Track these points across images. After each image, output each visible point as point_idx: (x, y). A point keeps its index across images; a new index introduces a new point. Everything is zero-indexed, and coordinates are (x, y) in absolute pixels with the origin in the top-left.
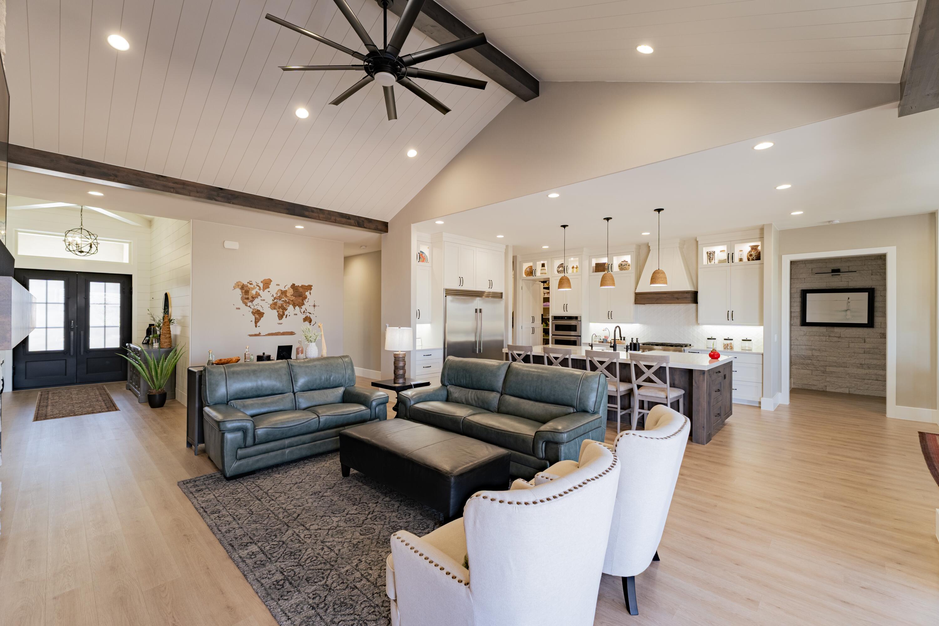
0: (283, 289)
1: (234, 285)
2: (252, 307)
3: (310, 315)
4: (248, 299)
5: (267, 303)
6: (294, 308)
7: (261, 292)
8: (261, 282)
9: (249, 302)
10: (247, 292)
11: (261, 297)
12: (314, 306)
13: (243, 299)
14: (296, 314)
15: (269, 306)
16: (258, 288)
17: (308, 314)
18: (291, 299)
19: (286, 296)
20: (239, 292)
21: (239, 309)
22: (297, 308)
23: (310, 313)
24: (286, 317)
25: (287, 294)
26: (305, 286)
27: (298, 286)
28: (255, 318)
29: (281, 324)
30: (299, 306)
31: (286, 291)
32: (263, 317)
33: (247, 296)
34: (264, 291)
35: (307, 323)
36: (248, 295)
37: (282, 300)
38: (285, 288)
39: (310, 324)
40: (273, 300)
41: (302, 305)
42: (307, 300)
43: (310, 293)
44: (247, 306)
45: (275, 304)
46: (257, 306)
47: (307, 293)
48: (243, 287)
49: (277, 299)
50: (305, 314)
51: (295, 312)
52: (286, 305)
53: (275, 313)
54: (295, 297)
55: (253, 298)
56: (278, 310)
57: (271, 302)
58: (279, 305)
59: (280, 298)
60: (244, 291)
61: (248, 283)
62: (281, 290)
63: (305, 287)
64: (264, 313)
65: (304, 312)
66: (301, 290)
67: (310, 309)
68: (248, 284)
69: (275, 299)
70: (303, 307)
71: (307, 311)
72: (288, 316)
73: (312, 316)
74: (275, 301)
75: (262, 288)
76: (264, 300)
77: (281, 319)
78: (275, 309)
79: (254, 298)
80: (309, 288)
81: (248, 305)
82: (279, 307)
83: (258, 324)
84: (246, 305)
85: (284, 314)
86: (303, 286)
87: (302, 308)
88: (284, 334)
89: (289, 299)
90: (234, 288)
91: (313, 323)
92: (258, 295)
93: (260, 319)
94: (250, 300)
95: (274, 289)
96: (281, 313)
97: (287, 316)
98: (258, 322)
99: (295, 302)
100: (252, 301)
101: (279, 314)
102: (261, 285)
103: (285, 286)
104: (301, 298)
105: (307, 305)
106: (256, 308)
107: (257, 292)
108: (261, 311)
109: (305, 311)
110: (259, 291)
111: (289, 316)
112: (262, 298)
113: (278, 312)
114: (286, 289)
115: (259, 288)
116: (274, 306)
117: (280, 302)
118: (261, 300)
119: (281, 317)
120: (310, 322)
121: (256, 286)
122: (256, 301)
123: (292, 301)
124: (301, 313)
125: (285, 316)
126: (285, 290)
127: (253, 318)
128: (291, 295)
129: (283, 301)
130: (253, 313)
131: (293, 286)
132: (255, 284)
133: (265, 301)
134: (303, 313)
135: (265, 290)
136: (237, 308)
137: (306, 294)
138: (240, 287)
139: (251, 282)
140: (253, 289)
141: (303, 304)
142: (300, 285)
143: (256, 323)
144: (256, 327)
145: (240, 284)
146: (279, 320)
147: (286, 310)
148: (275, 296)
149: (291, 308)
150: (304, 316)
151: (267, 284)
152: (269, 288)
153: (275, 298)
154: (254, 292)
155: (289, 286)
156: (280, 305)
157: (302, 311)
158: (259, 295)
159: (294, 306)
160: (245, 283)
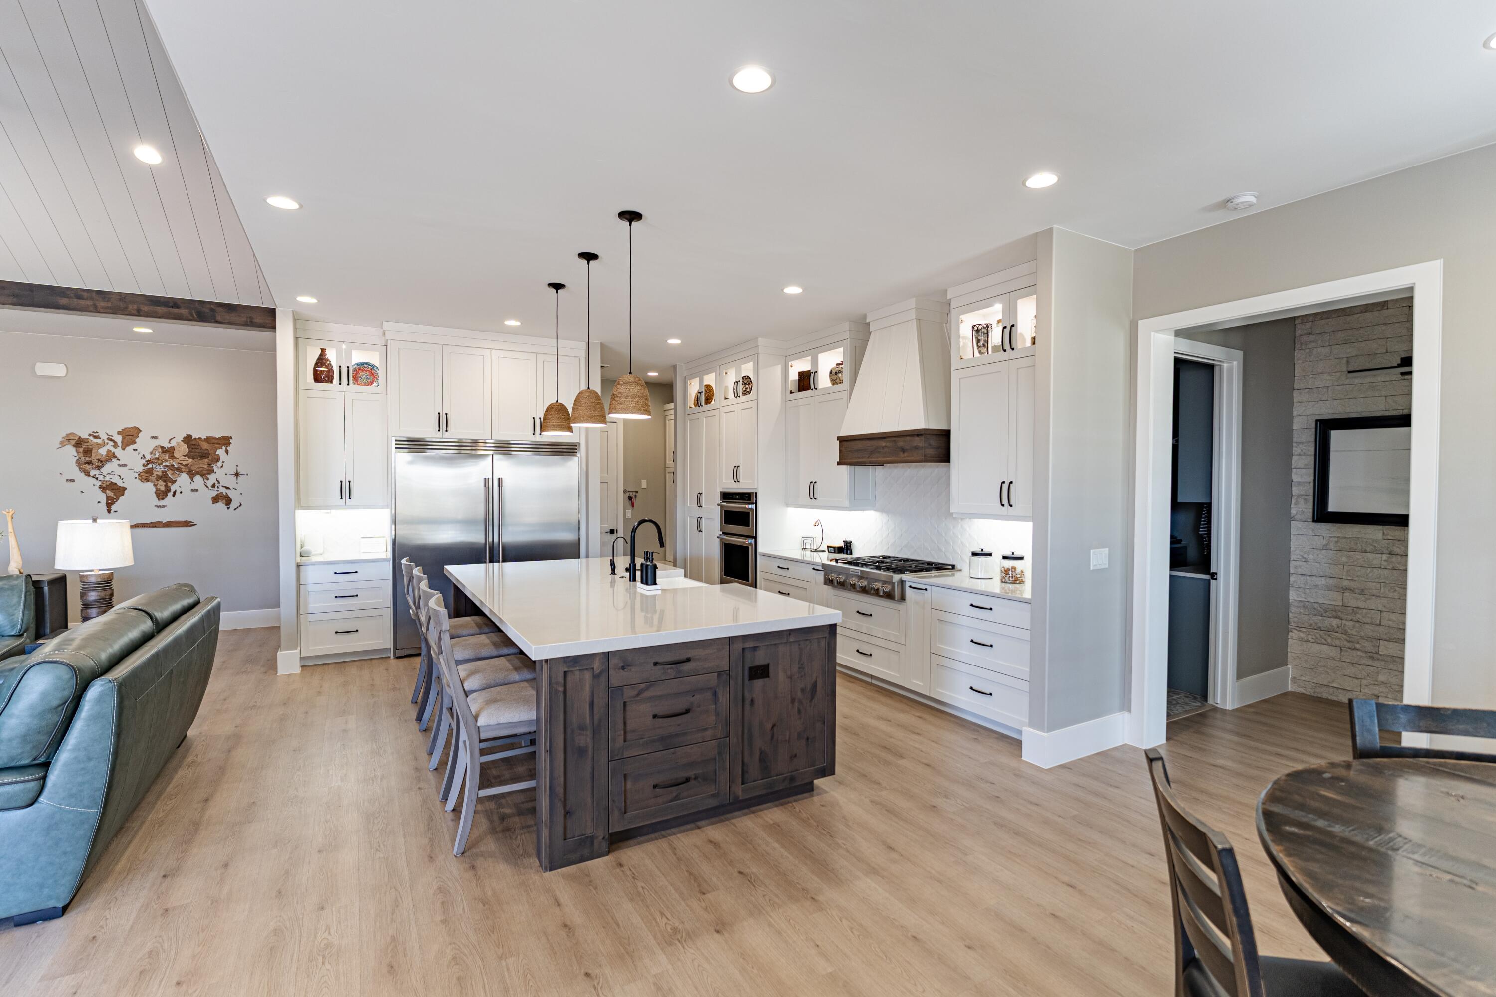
0: (167, 445)
1: (61, 439)
2: (101, 478)
3: (228, 491)
4: (90, 463)
5: (133, 471)
6: (192, 479)
7: (118, 452)
8: (118, 434)
9: (93, 469)
10: (88, 452)
11: (118, 459)
12: (237, 474)
13: (78, 463)
14: (197, 490)
15: (136, 475)
16: (111, 443)
17: (223, 490)
18: (184, 463)
19: (172, 457)
20: (70, 451)
21: (73, 481)
22: (198, 478)
23: (227, 488)
24: (174, 495)
25: (175, 454)
26: (215, 438)
27: (200, 438)
28: (107, 497)
29: (164, 507)
30: (202, 475)
31: (173, 448)
32: (123, 494)
33: (88, 459)
34: (124, 449)
35: (221, 506)
36: (91, 457)
37: (164, 464)
38: (169, 442)
39: (228, 508)
40: (144, 465)
41: (210, 474)
42: (219, 464)
43: (227, 452)
44: (89, 475)
45: (149, 472)
46: (111, 476)
47: (221, 452)
48: (79, 443)
49: (153, 462)
50: (216, 488)
51: (194, 486)
52: (172, 474)
53: (150, 487)
54: (193, 459)
55: (102, 461)
56: (156, 482)
57: (141, 469)
58: (158, 473)
59: (159, 461)
60: (81, 450)
61: (90, 435)
62: (162, 447)
63: (214, 441)
64: (125, 489)
65: (214, 486)
66: (205, 446)
67: (230, 481)
68: (91, 438)
69: (148, 464)
70: (212, 478)
71: (221, 484)
72: (178, 493)
73: (231, 493)
74: (150, 466)
75: (120, 444)
76: (125, 465)
77: (163, 499)
78: (147, 480)
79: (101, 463)
80: (225, 441)
81: (92, 473)
82: (159, 478)
83: (114, 508)
84: (86, 475)
85: (168, 490)
86: (208, 440)
87: (208, 479)
88: (168, 525)
89: (178, 463)
90: (62, 444)
91: (233, 505)
92: (111, 456)
93: (117, 499)
94: (94, 466)
95: (145, 445)
96: (163, 488)
97: (175, 493)
98: (113, 503)
99: (193, 468)
100: (99, 468)
101: (157, 489)
102: (119, 439)
103: (170, 440)
104: (207, 460)
105: (221, 474)
106: (107, 478)
107: (109, 451)
108: (120, 483)
109: (217, 484)
110: (113, 449)
111: (181, 492)
112: (121, 462)
113: (155, 485)
114: (173, 443)
115: (113, 444)
116: (146, 475)
117: (159, 469)
118: (119, 465)
119: (161, 495)
120: (228, 502)
121: (106, 441)
122: (107, 468)
123: (187, 465)
124: (207, 487)
125: (170, 494)
126: (169, 445)
127: (103, 497)
128: (184, 456)
129: (166, 466)
130: (103, 488)
131: (188, 439)
132: (105, 437)
133: (128, 467)
134: (211, 488)
135: (127, 447)
136: (68, 480)
137: (217, 453)
138: (73, 442)
139: (96, 434)
140: (100, 446)
141: (212, 471)
142: (203, 437)
143: (109, 505)
144: (109, 512)
145: (72, 438)
146: (159, 500)
147: (174, 482)
148: (148, 457)
149: (183, 478)
150: (214, 493)
151: (130, 436)
152: (135, 443)
153: (148, 462)
154: (103, 451)
155: (179, 438)
156: (160, 474)
157: (210, 483)
158: (115, 457)
159: (192, 474)
160: (84, 435)
